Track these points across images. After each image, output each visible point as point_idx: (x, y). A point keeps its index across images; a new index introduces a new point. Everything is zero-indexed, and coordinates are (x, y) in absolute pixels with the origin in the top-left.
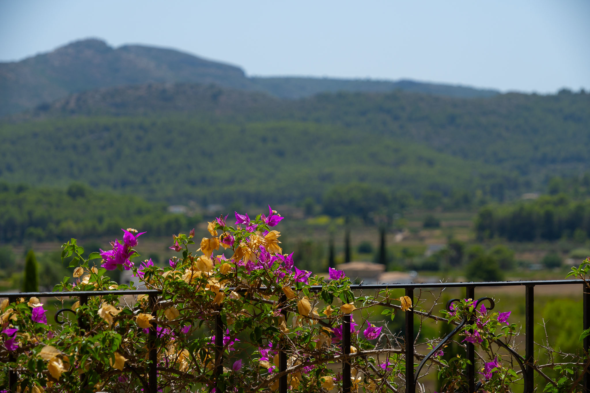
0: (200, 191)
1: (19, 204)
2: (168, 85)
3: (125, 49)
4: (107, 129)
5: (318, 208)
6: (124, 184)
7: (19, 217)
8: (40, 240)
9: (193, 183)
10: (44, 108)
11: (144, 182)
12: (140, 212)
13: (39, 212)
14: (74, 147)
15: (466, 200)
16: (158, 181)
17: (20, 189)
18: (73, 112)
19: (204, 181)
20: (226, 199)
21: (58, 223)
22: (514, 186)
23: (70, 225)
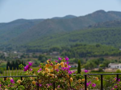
1: (85, 49)
2: (119, 20)
3: (109, 12)
4: (105, 31)
6: (109, 43)
7: (85, 52)
8: (90, 57)
10: (90, 26)
11: (114, 43)
12: (113, 50)
13: (89, 50)
17: (85, 45)
18: (97, 27)
21: (94, 53)
23: (96, 53)
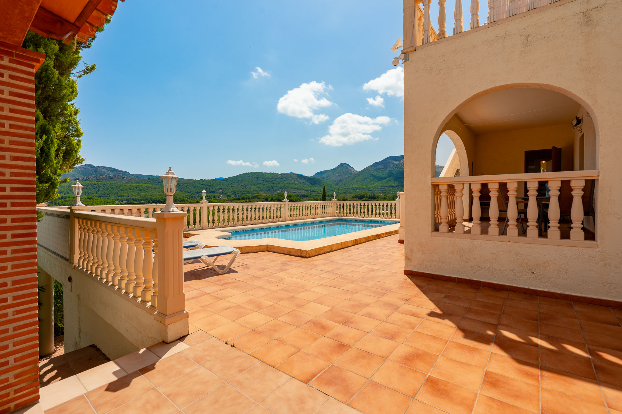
0: (121, 198)
5: (151, 202)
9: (119, 197)
14: (86, 188)
15: (184, 200)
16: (110, 196)
19: (121, 196)
20: (128, 200)
22: (192, 197)
